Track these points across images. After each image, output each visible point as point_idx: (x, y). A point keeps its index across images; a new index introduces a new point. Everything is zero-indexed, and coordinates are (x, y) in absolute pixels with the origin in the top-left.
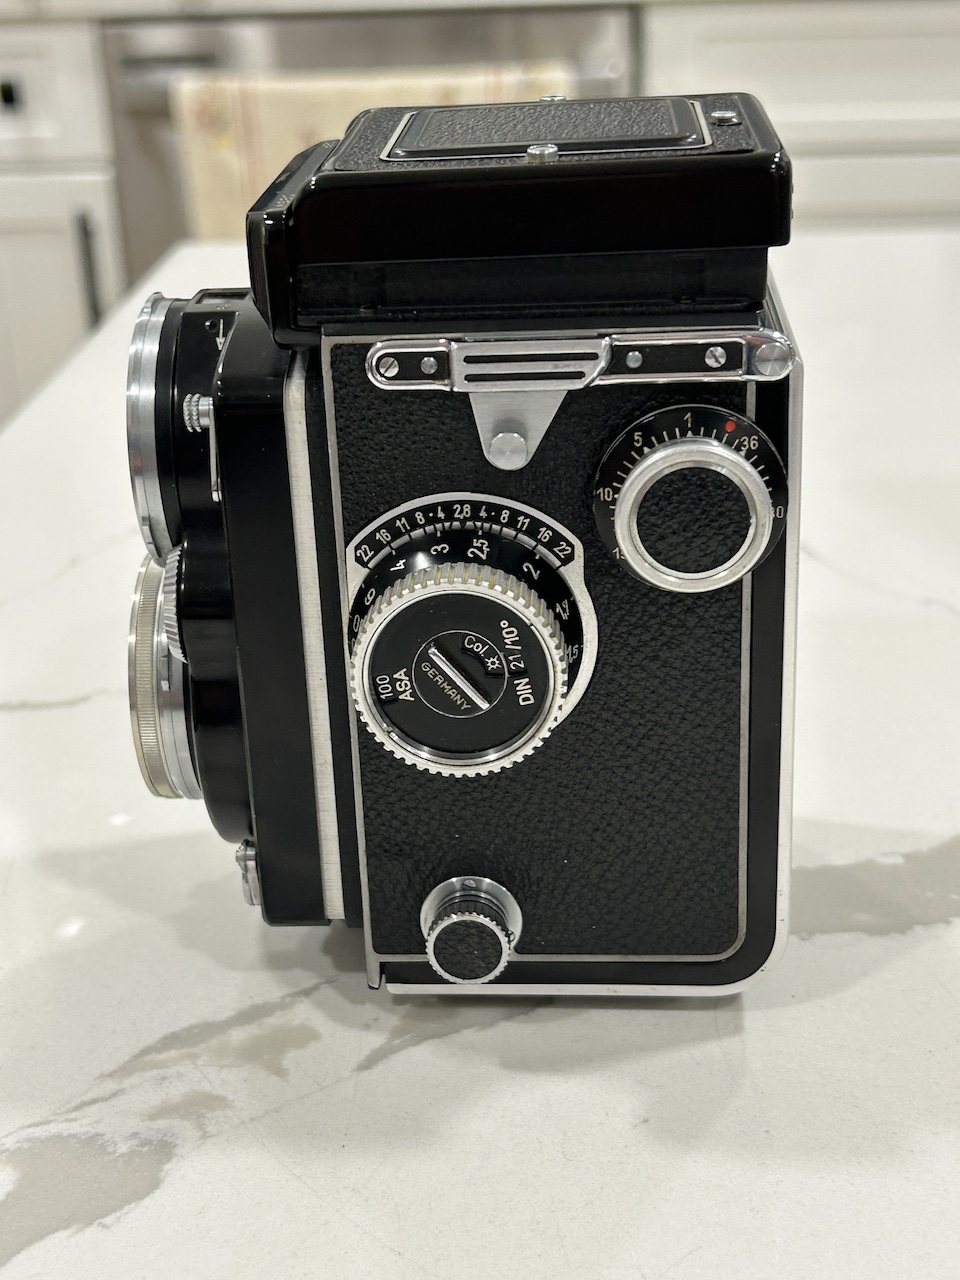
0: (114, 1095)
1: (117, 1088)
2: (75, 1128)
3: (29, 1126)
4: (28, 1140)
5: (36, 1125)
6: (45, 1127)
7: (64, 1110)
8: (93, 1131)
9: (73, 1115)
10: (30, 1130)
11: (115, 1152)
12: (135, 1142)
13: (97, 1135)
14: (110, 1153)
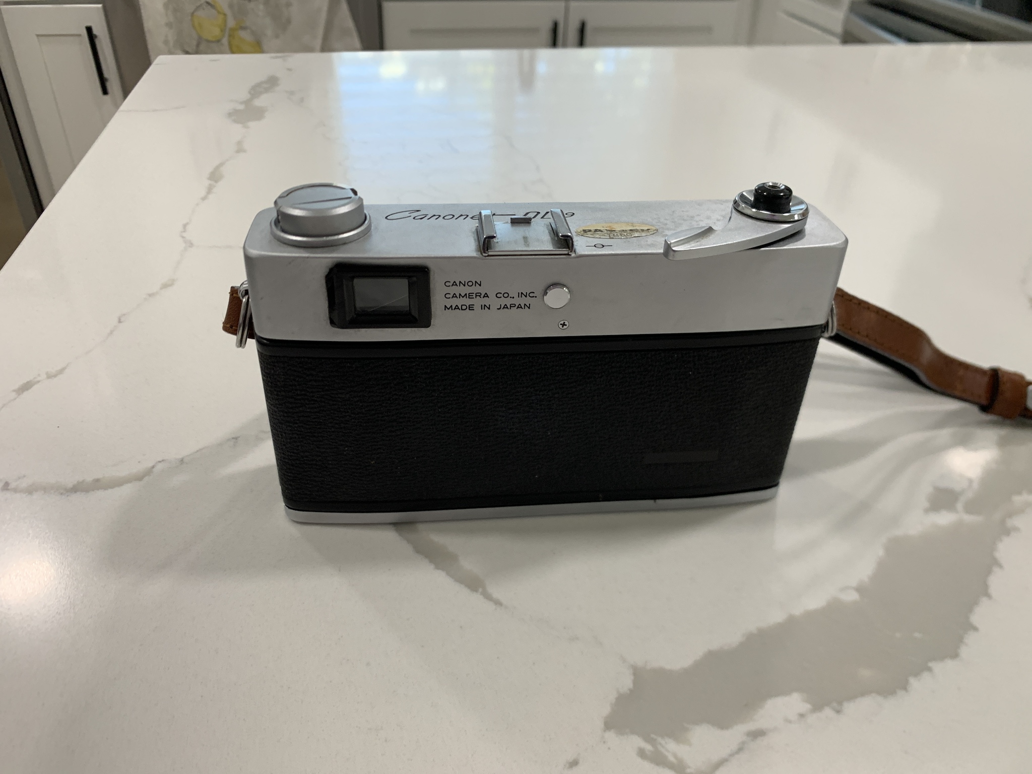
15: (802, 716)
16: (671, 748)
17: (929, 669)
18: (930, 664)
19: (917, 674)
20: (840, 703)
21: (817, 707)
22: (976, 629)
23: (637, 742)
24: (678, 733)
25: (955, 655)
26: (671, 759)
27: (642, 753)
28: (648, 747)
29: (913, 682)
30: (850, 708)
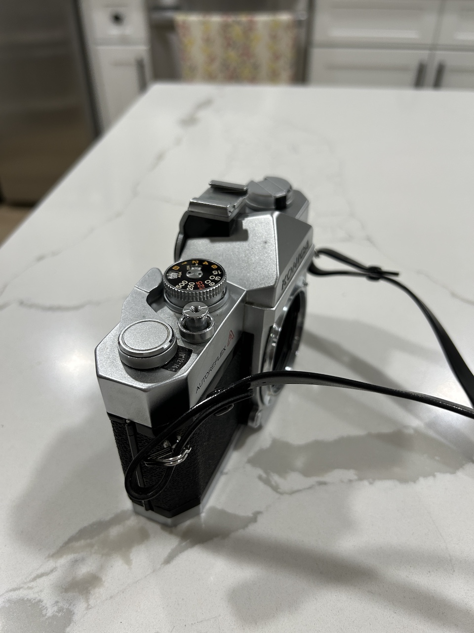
0: (52, 571)
1: (54, 566)
2: (31, 595)
3: (11, 591)
4: (9, 601)
5: (14, 590)
6: (17, 592)
7: (28, 580)
8: (39, 598)
9: (32, 583)
10: (11, 593)
11: (46, 614)
12: (55, 608)
13: (40, 601)
14: (44, 616)
15: (350, 481)
16: (276, 479)
17: (434, 476)
18: (436, 473)
19: (425, 476)
23: (260, 472)
24: (282, 473)
26: (273, 483)
27: (260, 478)
28: (264, 475)
29: (421, 479)
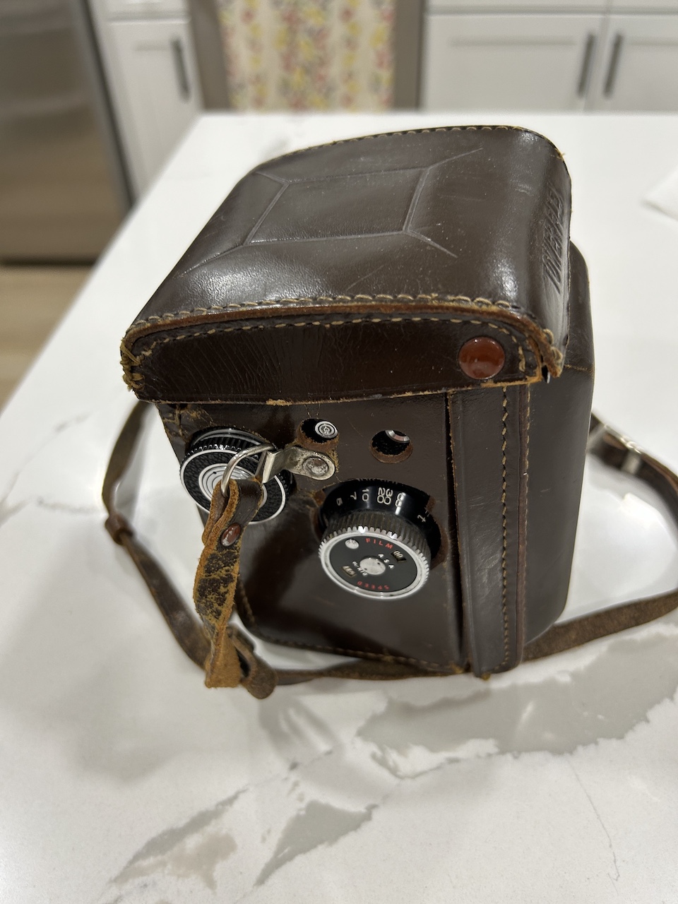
15: (489, 755)
16: (393, 757)
17: (596, 743)
18: (598, 740)
19: (585, 744)
20: (520, 752)
21: (503, 752)
22: (647, 721)
23: (373, 748)
24: (401, 749)
25: (621, 737)
26: (391, 763)
27: (374, 757)
28: (379, 753)
29: (580, 749)
30: (526, 758)
